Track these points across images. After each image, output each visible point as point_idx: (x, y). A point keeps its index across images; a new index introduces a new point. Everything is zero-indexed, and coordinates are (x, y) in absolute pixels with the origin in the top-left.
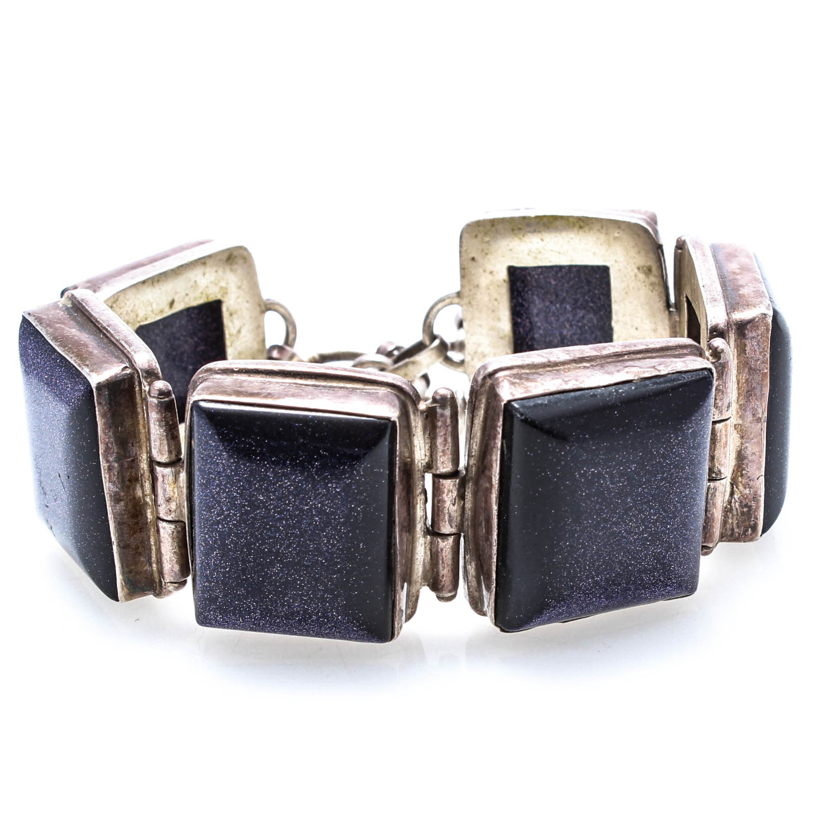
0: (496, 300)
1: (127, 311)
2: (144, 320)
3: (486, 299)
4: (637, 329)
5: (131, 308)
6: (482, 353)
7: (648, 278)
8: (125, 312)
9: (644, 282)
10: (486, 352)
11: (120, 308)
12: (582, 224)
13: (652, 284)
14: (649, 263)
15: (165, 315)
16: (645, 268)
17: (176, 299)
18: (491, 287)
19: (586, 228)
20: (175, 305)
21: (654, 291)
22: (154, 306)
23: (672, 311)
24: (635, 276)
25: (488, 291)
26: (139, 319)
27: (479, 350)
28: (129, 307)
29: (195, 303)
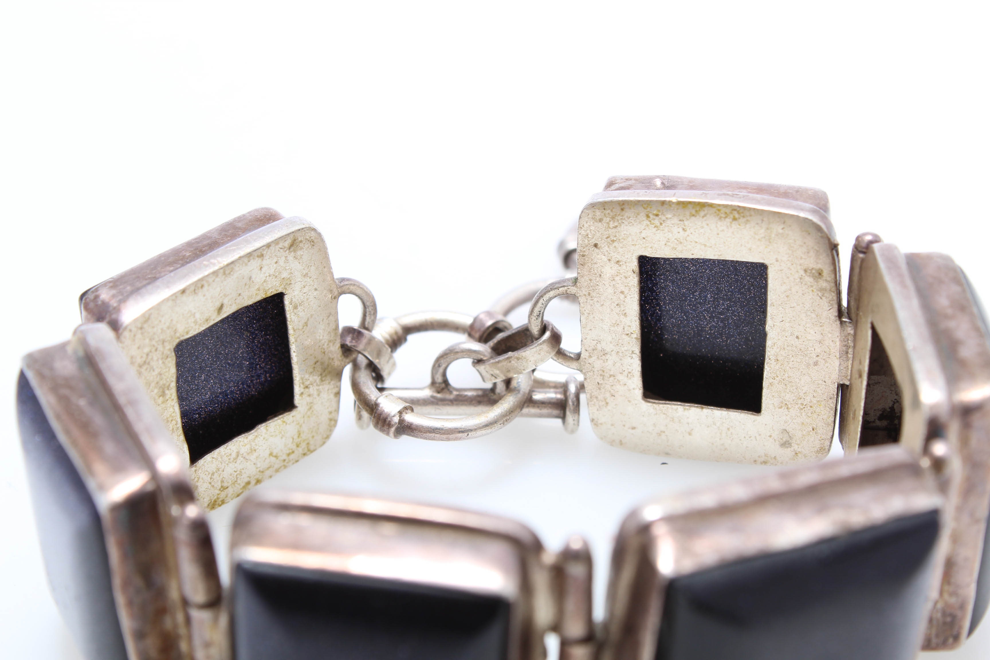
0: (622, 292)
1: (162, 329)
2: (185, 334)
3: (610, 290)
4: (797, 337)
5: (168, 324)
6: (603, 350)
7: (817, 282)
8: (160, 331)
9: (812, 286)
10: (608, 349)
11: (153, 327)
12: (737, 216)
13: (822, 290)
14: (819, 266)
15: (212, 323)
16: (814, 271)
17: (226, 302)
18: (617, 278)
19: (742, 220)
20: (224, 309)
21: (823, 298)
22: (198, 316)
23: (845, 322)
24: (801, 279)
25: (614, 283)
26: (178, 335)
27: (599, 347)
28: (165, 323)
29: (250, 302)
